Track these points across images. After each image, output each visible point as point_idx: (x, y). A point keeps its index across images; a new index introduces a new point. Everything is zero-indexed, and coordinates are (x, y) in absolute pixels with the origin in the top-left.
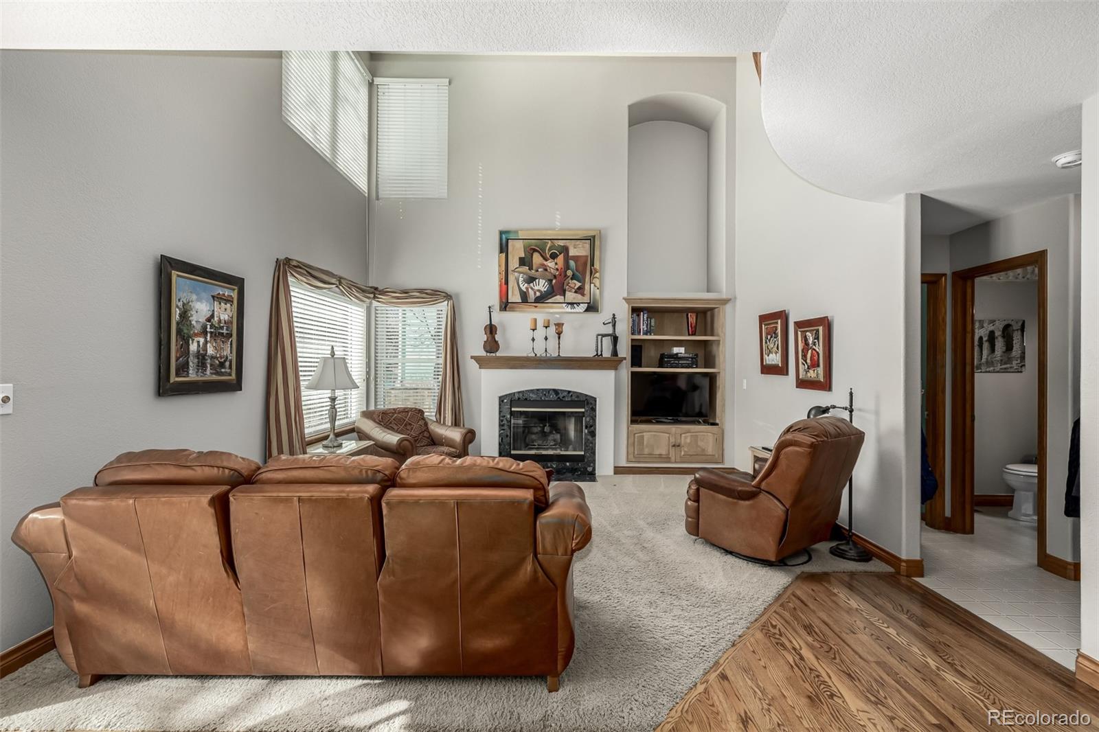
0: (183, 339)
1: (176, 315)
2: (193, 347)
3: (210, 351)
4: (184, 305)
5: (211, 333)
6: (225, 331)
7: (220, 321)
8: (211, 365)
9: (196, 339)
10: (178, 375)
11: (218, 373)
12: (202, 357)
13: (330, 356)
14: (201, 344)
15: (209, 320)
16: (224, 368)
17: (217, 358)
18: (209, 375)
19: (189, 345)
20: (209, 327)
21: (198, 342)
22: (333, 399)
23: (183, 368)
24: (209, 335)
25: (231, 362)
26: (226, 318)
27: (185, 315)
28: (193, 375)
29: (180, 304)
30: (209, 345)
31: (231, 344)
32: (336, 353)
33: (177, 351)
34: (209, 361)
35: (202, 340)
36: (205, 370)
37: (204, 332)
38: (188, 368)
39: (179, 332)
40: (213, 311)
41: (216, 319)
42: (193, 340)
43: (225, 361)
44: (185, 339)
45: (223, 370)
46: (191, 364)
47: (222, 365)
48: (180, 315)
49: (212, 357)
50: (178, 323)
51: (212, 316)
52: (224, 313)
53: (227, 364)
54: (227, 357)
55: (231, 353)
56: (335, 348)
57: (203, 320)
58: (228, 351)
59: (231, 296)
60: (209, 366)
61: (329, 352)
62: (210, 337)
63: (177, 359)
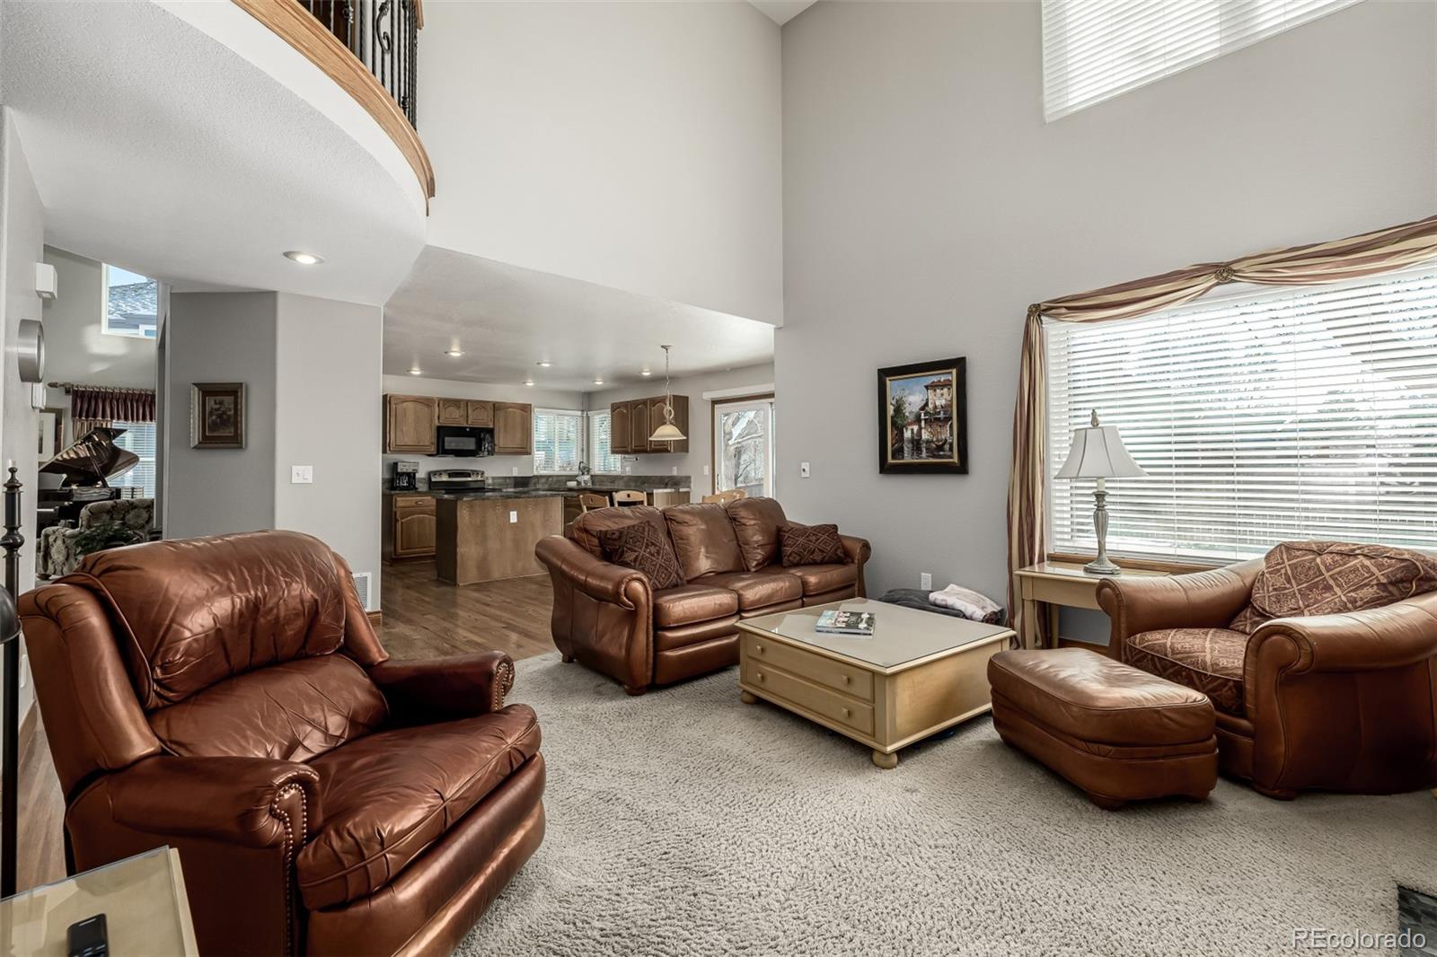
0: (897, 428)
1: (891, 410)
2: (907, 434)
3: (925, 435)
4: (897, 401)
5: (926, 420)
6: (942, 416)
7: (935, 407)
8: (927, 449)
9: (910, 428)
10: (893, 458)
11: (934, 456)
12: (916, 443)
13: (1091, 426)
14: (915, 431)
15: (923, 409)
16: (943, 450)
17: (932, 441)
18: (925, 458)
19: (903, 433)
20: (923, 415)
21: (912, 430)
22: (1100, 496)
23: (898, 452)
24: (923, 422)
25: (951, 445)
26: (943, 402)
27: (899, 409)
28: (908, 458)
29: (894, 402)
30: (923, 431)
31: (951, 427)
32: (1100, 419)
33: (892, 439)
34: (924, 445)
35: (916, 428)
36: (921, 454)
37: (918, 420)
38: (903, 452)
39: (894, 424)
40: (927, 399)
41: (931, 406)
42: (907, 429)
43: (944, 444)
44: (899, 430)
45: (941, 453)
46: (905, 448)
47: (940, 448)
48: (895, 411)
49: (928, 442)
50: (892, 417)
51: (926, 404)
52: (941, 399)
53: (947, 447)
54: (946, 440)
55: (951, 435)
56: (1098, 412)
57: (916, 409)
58: (948, 434)
59: (949, 380)
60: (924, 450)
61: (1089, 419)
62: (925, 423)
63: (893, 446)
